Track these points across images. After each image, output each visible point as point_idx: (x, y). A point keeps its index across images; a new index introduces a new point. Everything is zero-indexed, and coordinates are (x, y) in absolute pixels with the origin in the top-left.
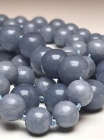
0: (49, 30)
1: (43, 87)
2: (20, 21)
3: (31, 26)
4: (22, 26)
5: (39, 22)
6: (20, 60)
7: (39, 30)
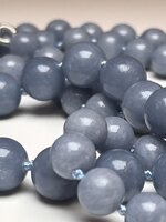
0: (141, 47)
1: (148, 153)
2: (91, 31)
3: (111, 40)
4: (94, 41)
5: (123, 32)
6: (101, 104)
7: (124, 48)
